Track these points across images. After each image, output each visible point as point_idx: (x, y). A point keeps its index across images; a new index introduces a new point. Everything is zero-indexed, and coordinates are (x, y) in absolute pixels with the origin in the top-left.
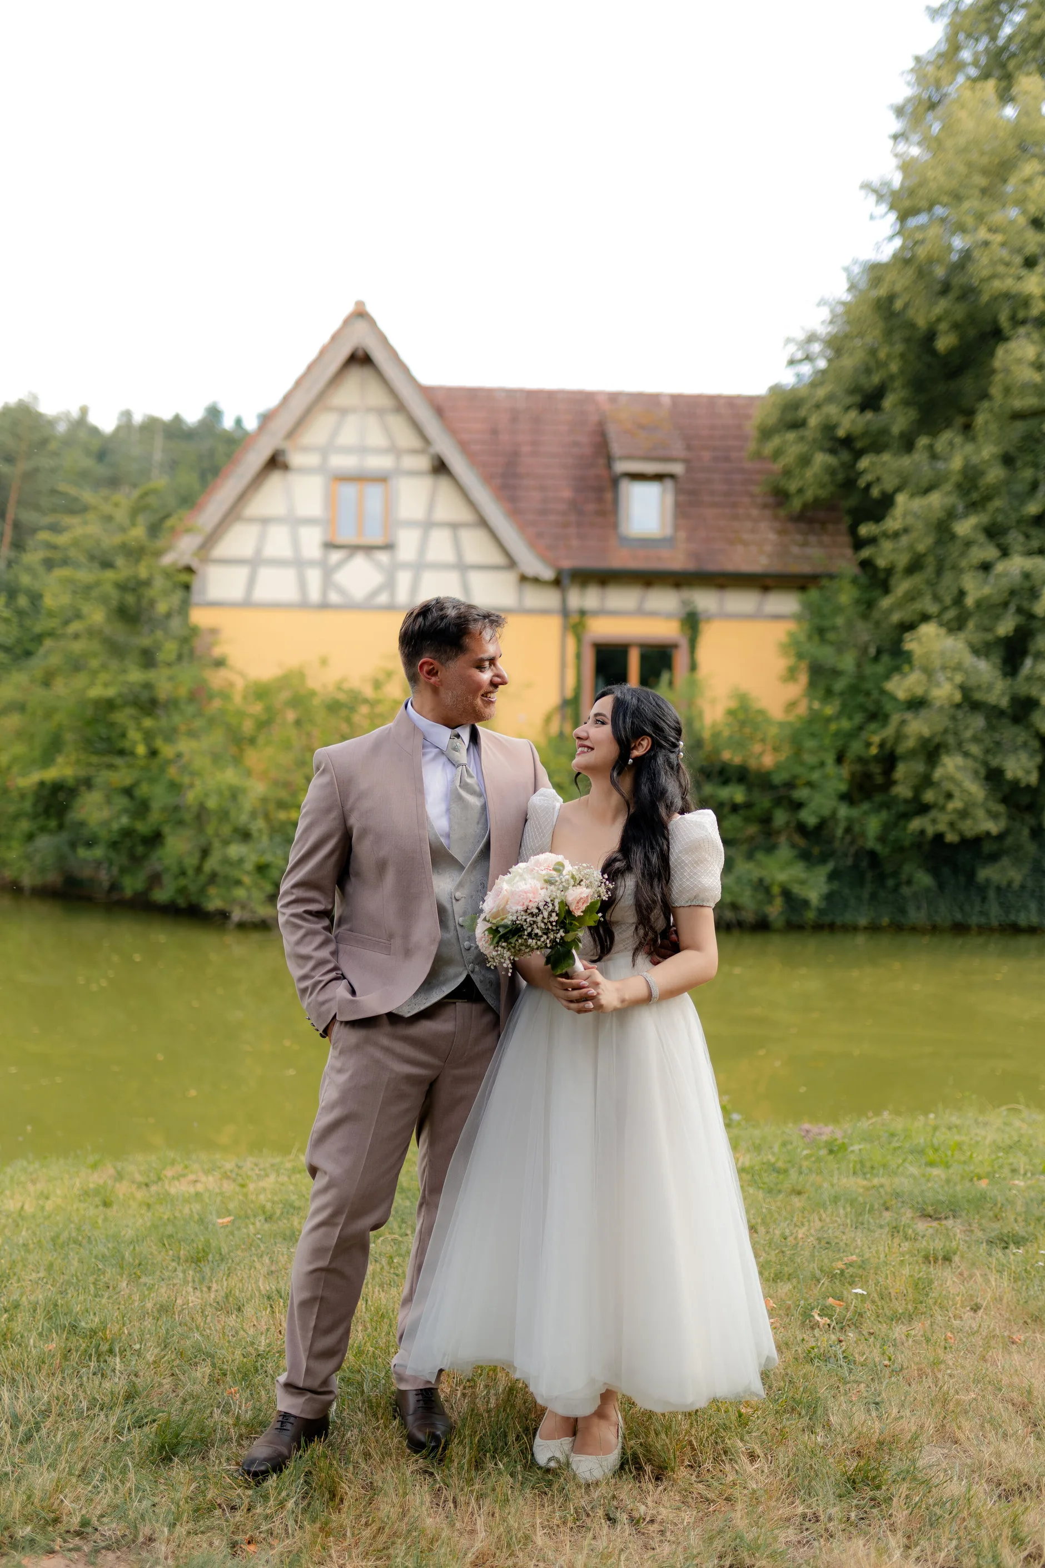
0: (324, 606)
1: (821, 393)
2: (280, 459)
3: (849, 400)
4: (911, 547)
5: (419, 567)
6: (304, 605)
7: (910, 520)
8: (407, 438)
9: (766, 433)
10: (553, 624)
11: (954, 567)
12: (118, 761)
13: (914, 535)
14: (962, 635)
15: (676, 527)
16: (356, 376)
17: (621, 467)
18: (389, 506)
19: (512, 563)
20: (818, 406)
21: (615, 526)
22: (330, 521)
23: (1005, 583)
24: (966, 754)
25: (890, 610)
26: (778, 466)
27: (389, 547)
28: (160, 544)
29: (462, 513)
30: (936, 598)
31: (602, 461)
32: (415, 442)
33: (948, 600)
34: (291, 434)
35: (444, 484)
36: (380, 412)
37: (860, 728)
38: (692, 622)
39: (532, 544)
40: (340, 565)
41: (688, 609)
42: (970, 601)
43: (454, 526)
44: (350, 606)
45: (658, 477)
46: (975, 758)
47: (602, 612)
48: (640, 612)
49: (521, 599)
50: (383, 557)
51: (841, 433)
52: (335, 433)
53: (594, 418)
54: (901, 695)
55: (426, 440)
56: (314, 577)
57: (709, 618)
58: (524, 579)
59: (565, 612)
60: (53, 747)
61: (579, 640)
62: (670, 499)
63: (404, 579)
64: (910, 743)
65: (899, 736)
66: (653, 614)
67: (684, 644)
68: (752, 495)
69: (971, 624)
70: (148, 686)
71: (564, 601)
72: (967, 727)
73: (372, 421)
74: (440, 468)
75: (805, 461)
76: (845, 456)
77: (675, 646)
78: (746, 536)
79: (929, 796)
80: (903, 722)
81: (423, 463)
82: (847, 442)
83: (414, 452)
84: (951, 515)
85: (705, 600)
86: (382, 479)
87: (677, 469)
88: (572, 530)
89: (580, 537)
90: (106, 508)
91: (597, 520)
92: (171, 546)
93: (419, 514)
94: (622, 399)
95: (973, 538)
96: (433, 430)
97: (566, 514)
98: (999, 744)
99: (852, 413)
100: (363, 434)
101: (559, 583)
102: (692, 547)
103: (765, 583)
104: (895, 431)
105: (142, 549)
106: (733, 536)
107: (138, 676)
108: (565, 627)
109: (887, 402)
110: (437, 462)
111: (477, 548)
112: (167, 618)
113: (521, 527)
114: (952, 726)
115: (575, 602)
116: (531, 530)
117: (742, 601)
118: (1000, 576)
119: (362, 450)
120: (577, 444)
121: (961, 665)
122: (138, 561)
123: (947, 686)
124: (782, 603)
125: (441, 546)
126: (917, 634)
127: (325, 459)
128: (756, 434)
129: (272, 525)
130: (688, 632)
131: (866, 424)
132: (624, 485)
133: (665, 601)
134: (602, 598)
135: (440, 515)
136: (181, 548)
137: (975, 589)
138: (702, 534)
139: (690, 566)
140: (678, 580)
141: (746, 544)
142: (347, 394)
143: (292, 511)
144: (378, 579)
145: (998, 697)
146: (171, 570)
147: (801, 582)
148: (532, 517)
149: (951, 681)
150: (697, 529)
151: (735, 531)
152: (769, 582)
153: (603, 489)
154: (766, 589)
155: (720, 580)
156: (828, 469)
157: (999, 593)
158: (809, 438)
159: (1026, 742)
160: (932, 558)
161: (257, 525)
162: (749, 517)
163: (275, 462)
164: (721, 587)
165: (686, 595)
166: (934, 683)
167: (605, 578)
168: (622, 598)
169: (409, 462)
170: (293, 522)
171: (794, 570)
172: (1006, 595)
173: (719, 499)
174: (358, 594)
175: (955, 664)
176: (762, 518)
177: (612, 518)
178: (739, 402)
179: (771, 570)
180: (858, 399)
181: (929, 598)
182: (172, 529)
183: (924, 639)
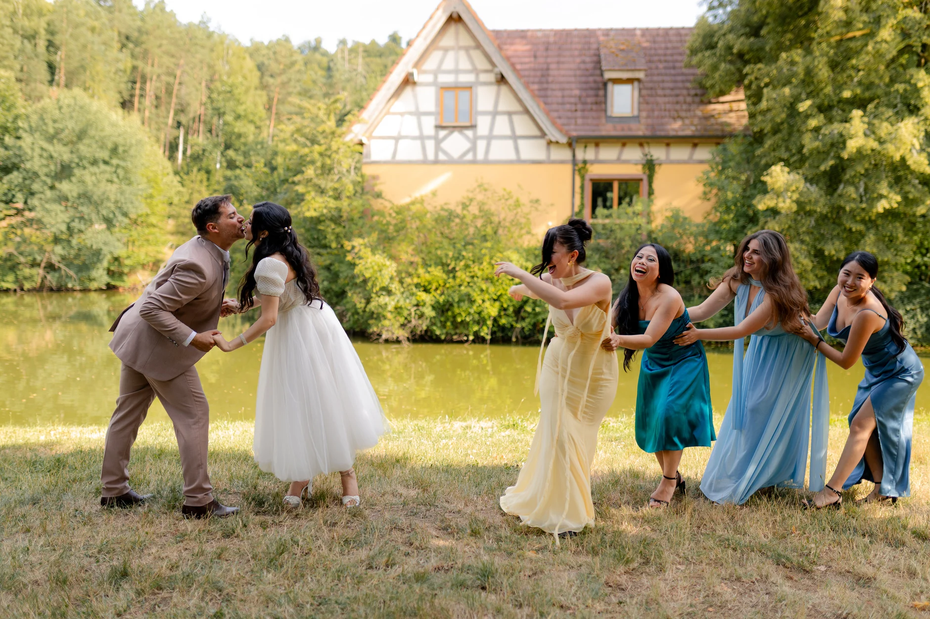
0: (436, 162)
1: (726, 27)
2: (411, 80)
3: (742, 31)
4: (772, 120)
5: (490, 138)
6: (425, 162)
7: (771, 103)
8: (482, 64)
9: (694, 52)
10: (569, 168)
11: (798, 131)
12: (323, 251)
13: (774, 112)
14: (801, 171)
15: (640, 110)
16: (452, 29)
17: (608, 75)
18: (472, 102)
19: (543, 135)
20: (724, 35)
21: (605, 111)
22: (440, 112)
23: (828, 140)
24: (802, 242)
25: (764, 155)
26: (699, 71)
27: (473, 127)
28: (344, 129)
29: (515, 106)
30: (788, 149)
31: (598, 72)
32: (487, 66)
33: (794, 151)
34: (417, 65)
35: (504, 89)
36: (467, 49)
37: (744, 227)
38: (650, 166)
39: (554, 123)
40: (445, 138)
41: (649, 157)
42: (805, 151)
43: (510, 114)
44: (451, 162)
45: (630, 81)
46: (808, 245)
47: (597, 161)
48: (619, 161)
49: (549, 155)
50: (469, 133)
51: (735, 51)
52: (441, 62)
53: (594, 46)
54: (761, 207)
55: (493, 64)
56: (430, 145)
57: (660, 164)
58: (550, 143)
59: (574, 162)
61: (583, 178)
62: (636, 93)
63: (481, 145)
66: (627, 162)
67: (645, 178)
68: (688, 89)
69: (807, 165)
70: (339, 210)
71: (574, 156)
72: (803, 225)
73: (462, 54)
74: (502, 80)
75: (715, 68)
76: (739, 64)
77: (641, 180)
78: (683, 114)
80: (766, 222)
81: (491, 77)
82: (741, 55)
83: (486, 71)
84: (797, 99)
85: (658, 153)
86: (469, 88)
87: (641, 75)
88: (579, 114)
89: (583, 117)
90: (314, 110)
91: (594, 107)
92: (349, 131)
93: (490, 107)
94: (612, 33)
95: (809, 112)
96: (496, 59)
97: (576, 104)
98: (822, 235)
99: (742, 39)
100: (457, 62)
101: (570, 145)
102: (650, 121)
103: (694, 141)
104: (767, 48)
105: (333, 133)
106: (675, 114)
107: (333, 204)
108: (574, 170)
109: (763, 32)
110: (499, 76)
111: (523, 126)
112: (348, 171)
113: (547, 113)
114: (793, 225)
115: (580, 155)
116: (555, 114)
117: (680, 153)
118: (825, 135)
119: (457, 71)
120: (584, 62)
121: (797, 188)
122: (332, 140)
123: (788, 201)
124: (704, 153)
125: (502, 125)
126: (769, 171)
127: (436, 77)
128: (688, 52)
129: (407, 117)
130: (647, 172)
131: (752, 44)
132: (610, 86)
133: (634, 154)
134: (597, 153)
135: (502, 107)
136: (356, 131)
137: (809, 143)
138: (656, 113)
139: (648, 133)
140: (641, 141)
141: (682, 118)
142: (448, 40)
143: (417, 108)
144: (467, 145)
145: (821, 208)
146: (351, 144)
147: (715, 140)
148: (555, 107)
149: (791, 198)
150: (653, 110)
151: (677, 111)
152: (696, 141)
153: (598, 89)
154: (695, 145)
155: (667, 141)
156: (728, 73)
157: (824, 145)
158: (718, 54)
159: (838, 234)
160: (785, 125)
161: (399, 117)
162: (685, 102)
163: (408, 81)
164: (668, 145)
165: (646, 149)
166: (781, 199)
167: (598, 141)
168: (608, 153)
169: (483, 77)
170: (418, 114)
171: (711, 133)
172: (828, 146)
173: (668, 92)
174: (456, 154)
175: (794, 188)
176: (693, 102)
177: (603, 106)
178: (683, 32)
179: (697, 134)
180: (748, 30)
181: (783, 149)
182: (350, 121)
183: (774, 174)
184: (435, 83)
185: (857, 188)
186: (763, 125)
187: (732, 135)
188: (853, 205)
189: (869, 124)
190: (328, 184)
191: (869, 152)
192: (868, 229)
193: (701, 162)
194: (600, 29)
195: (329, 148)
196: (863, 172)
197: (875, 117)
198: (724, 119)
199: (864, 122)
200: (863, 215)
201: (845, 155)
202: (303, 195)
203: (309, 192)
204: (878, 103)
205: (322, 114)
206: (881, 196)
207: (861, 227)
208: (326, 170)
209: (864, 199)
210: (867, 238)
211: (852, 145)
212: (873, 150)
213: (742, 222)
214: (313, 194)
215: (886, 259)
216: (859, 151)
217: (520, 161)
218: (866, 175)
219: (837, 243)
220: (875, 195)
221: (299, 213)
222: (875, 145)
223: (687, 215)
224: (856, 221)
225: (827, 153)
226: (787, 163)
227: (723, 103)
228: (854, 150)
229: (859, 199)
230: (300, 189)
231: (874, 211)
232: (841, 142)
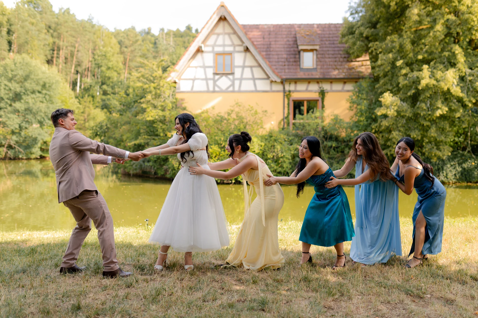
0: (214, 92)
1: (359, 23)
2: (200, 50)
3: (368, 26)
4: (384, 70)
5: (241, 79)
6: (208, 91)
7: (383, 62)
8: (237, 42)
9: (343, 36)
10: (281, 94)
11: (397, 75)
12: (156, 138)
13: (384, 66)
14: (398, 96)
15: (317, 65)
16: (221, 24)
17: (301, 48)
18: (232, 61)
19: (268, 78)
20: (359, 27)
21: (300, 65)
22: (216, 66)
23: (411, 80)
24: (400, 131)
25: (380, 88)
26: (347, 45)
27: (233, 74)
28: (166, 75)
29: (254, 63)
30: (391, 85)
31: (296, 46)
32: (240, 43)
33: (395, 86)
34: (204, 42)
35: (248, 54)
36: (229, 34)
37: (370, 124)
38: (323, 93)
39: (274, 72)
40: (218, 79)
41: (322, 89)
42: (400, 85)
43: (251, 67)
44: (222, 91)
45: (312, 50)
46: (402, 132)
47: (296, 91)
48: (307, 91)
49: (271, 88)
50: (231, 77)
51: (364, 35)
52: (216, 41)
53: (293, 33)
54: (379, 114)
55: (243, 42)
56: (211, 83)
57: (327, 92)
58: (272, 82)
59: (284, 91)
60: (138, 134)
61: (289, 99)
62: (315, 57)
63: (237, 83)
64: (383, 128)
65: (380, 126)
66: (311, 91)
67: (320, 99)
68: (341, 54)
69: (401, 92)
70: (164, 117)
71: (284, 88)
72: (400, 123)
73: (227, 37)
74: (247, 50)
75: (354, 44)
76: (366, 42)
77: (318, 100)
78: (339, 67)
79: (389, 143)
80: (381, 121)
81: (242, 49)
82: (367, 38)
83: (239, 45)
84: (395, 60)
85: (326, 86)
86: (230, 54)
87: (317, 47)
88: (286, 67)
89: (289, 69)
90: (150, 65)
91: (294, 64)
92: (169, 76)
93: (241, 64)
94: (302, 26)
95: (402, 66)
96: (244, 39)
97: (285, 62)
98: (409, 128)
99: (368, 29)
100: (224, 41)
101: (282, 82)
102: (322, 71)
103: (344, 81)
104: (380, 34)
105: (161, 77)
106: (335, 67)
107: (161, 113)
108: (284, 96)
109: (378, 26)
110: (246, 48)
111: (258, 73)
112: (169, 96)
113: (270, 67)
114: (395, 123)
115: (287, 88)
116: (274, 67)
117: (337, 86)
118: (410, 78)
119: (224, 46)
120: (288, 41)
121: (397, 104)
122: (160, 80)
123: (392, 110)
124: (349, 87)
125: (247, 73)
126: (383, 95)
127: (213, 49)
128: (341, 36)
129: (199, 68)
130: (321, 96)
131: (372, 32)
132: (302, 53)
133: (314, 87)
134: (296, 87)
135: (247, 64)
136: (173, 76)
137: (402, 82)
138: (325, 67)
139: (321, 77)
140: (318, 81)
141: (338, 69)
142: (219, 29)
143: (204, 64)
144: (229, 83)
145: (409, 114)
146: (170, 83)
147: (355, 80)
148: (274, 63)
149: (394, 109)
150: (323, 65)
151: (335, 65)
152: (345, 80)
153: (296, 54)
154: (345, 83)
155: (331, 80)
156: (361, 46)
157: (410, 83)
158: (356, 37)
159: (417, 127)
160: (390, 73)
161: (194, 68)
162: (339, 61)
163: (199, 50)
164: (331, 82)
165: (321, 85)
166: (389, 110)
167: (296, 81)
168: (301, 87)
169: (238, 49)
170: (205, 67)
171: (353, 77)
172: (411, 83)
173: (331, 56)
174: (224, 88)
175: (395, 104)
176: (344, 61)
177: (298, 63)
178: (338, 26)
179: (346, 77)
180: (370, 25)
181: (389, 84)
182: (169, 71)
183: (385, 97)
184: (213, 51)
185: (426, 104)
186: (379, 73)
187: (363, 78)
188: (424, 113)
189: (432, 72)
190: (159, 103)
191: (432, 86)
192: (432, 124)
193: (348, 91)
194: (296, 24)
195: (159, 85)
196: (429, 96)
197: (434, 68)
198: (359, 69)
199: (429, 71)
200: (430, 117)
201: (420, 88)
202: (145, 109)
203: (148, 107)
204: (436, 62)
205: (155, 67)
206: (438, 108)
207: (428, 123)
208: (157, 96)
209: (430, 109)
210: (431, 129)
211: (424, 83)
212: (433, 85)
213: (369, 121)
214: (150, 108)
215: (441, 140)
216: (427, 85)
217: (257, 91)
218: (430, 97)
219: (417, 131)
220: (435, 107)
221: (143, 118)
222: (435, 82)
223: (341, 118)
224: (426, 120)
225: (411, 87)
226: (392, 92)
227: (358, 61)
228: (425, 85)
229: (427, 110)
230: (144, 106)
231: (435, 115)
232: (417, 81)
